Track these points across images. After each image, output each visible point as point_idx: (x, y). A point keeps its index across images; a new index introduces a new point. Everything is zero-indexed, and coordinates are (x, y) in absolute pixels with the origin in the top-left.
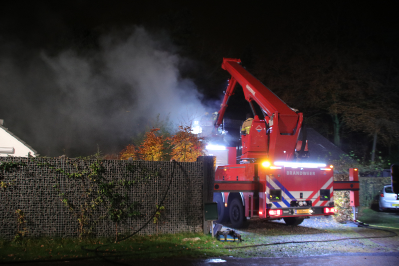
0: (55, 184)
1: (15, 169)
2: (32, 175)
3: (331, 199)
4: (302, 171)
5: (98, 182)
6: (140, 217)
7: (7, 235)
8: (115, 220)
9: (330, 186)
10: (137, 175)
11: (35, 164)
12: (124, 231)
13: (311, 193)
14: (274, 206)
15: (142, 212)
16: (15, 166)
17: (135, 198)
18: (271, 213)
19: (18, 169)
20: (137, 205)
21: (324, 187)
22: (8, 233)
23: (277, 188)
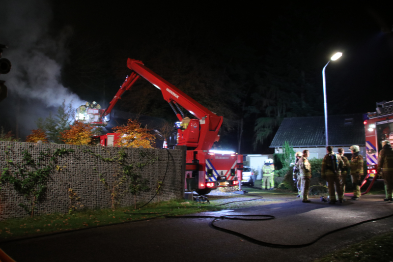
0: (95, 166)
1: (66, 155)
2: (79, 159)
3: (236, 175)
4: (223, 156)
5: (123, 165)
6: (148, 190)
7: (62, 210)
8: (134, 193)
9: (235, 167)
10: (145, 159)
11: (80, 151)
12: (139, 201)
13: (226, 171)
14: (209, 181)
15: (149, 186)
16: (66, 152)
17: (145, 176)
18: (208, 185)
19: (68, 154)
20: (147, 182)
21: (232, 168)
22: (62, 208)
23: (211, 168)
